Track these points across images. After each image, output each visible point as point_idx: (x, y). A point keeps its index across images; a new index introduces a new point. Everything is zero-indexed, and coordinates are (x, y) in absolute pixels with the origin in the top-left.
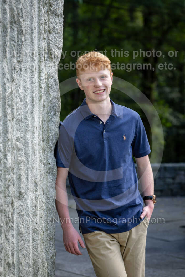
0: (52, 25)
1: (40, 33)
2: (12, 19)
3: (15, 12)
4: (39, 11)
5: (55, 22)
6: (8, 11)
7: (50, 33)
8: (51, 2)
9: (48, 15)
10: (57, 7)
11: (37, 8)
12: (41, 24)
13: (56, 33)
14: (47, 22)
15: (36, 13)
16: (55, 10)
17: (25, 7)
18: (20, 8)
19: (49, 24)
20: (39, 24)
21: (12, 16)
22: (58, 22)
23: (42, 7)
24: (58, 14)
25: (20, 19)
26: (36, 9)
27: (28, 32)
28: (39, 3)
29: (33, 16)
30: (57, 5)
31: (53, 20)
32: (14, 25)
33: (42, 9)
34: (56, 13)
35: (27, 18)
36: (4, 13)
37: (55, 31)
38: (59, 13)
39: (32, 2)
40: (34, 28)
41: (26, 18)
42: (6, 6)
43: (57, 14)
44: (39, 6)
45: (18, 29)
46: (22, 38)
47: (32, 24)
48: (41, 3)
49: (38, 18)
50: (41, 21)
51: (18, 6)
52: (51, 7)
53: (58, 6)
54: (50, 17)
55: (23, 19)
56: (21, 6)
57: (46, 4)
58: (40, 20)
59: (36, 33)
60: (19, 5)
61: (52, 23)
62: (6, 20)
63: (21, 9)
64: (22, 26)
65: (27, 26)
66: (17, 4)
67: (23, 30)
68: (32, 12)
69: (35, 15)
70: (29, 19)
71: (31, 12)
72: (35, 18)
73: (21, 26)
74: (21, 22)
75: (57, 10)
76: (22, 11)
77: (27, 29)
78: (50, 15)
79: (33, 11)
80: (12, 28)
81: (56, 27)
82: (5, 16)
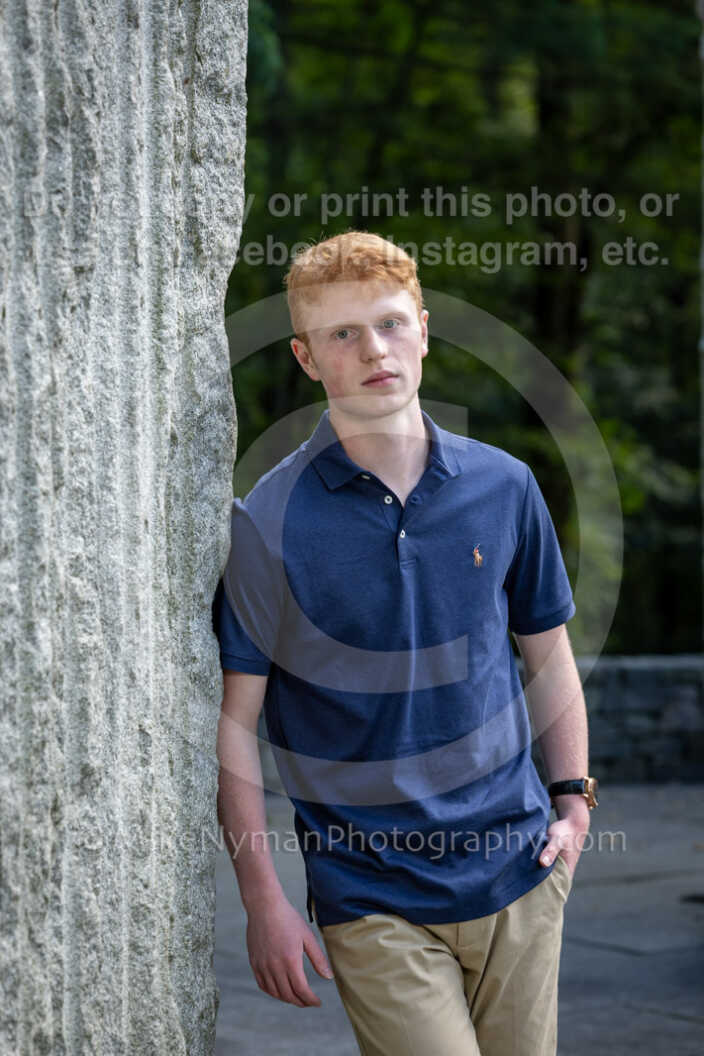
0: (203, 130)
1: (157, 164)
2: (55, 109)
3: (67, 82)
4: (157, 77)
5: (216, 119)
6: (39, 78)
7: (196, 161)
8: (199, 43)
9: (190, 95)
10: (223, 64)
11: (147, 66)
12: (161, 128)
13: (217, 162)
14: (186, 122)
15: (146, 85)
16: (216, 73)
17: (104, 65)
18: (86, 67)
19: (192, 126)
20: (156, 128)
21: (56, 96)
22: (225, 119)
23: (165, 64)
24: (226, 90)
25: (84, 108)
26: (145, 72)
27: (114, 160)
28: (156, 48)
29: (133, 99)
30: (223, 57)
31: (208, 113)
32: (62, 132)
33: (165, 71)
34: (217, 85)
35: (110, 107)
36: (24, 88)
37: (217, 154)
38: (230, 86)
39: (128, 46)
40: (136, 142)
41: (107, 104)
42: (31, 61)
43: (222, 89)
44: (156, 60)
45: (77, 149)
46: (92, 181)
47: (128, 127)
48: (164, 49)
49: (154, 106)
50: (163, 117)
51: (78, 61)
52: (198, 64)
53: (226, 60)
54: (197, 100)
55: (96, 111)
56: (87, 61)
57: (180, 51)
58: (158, 112)
59: (142, 161)
60: (81, 56)
61: (202, 124)
62: (33, 115)
63: (89, 72)
64: (91, 135)
65: (111, 135)
66: (73, 53)
67: (96, 149)
68: (130, 83)
69: (142, 93)
70: (118, 109)
71: (126, 81)
72: (139, 106)
73: (87, 135)
74: (87, 119)
75: (224, 75)
76: (90, 79)
77: (110, 148)
78: (196, 95)
79: (132, 78)
80: (56, 143)
81: (217, 138)
82: (29, 99)
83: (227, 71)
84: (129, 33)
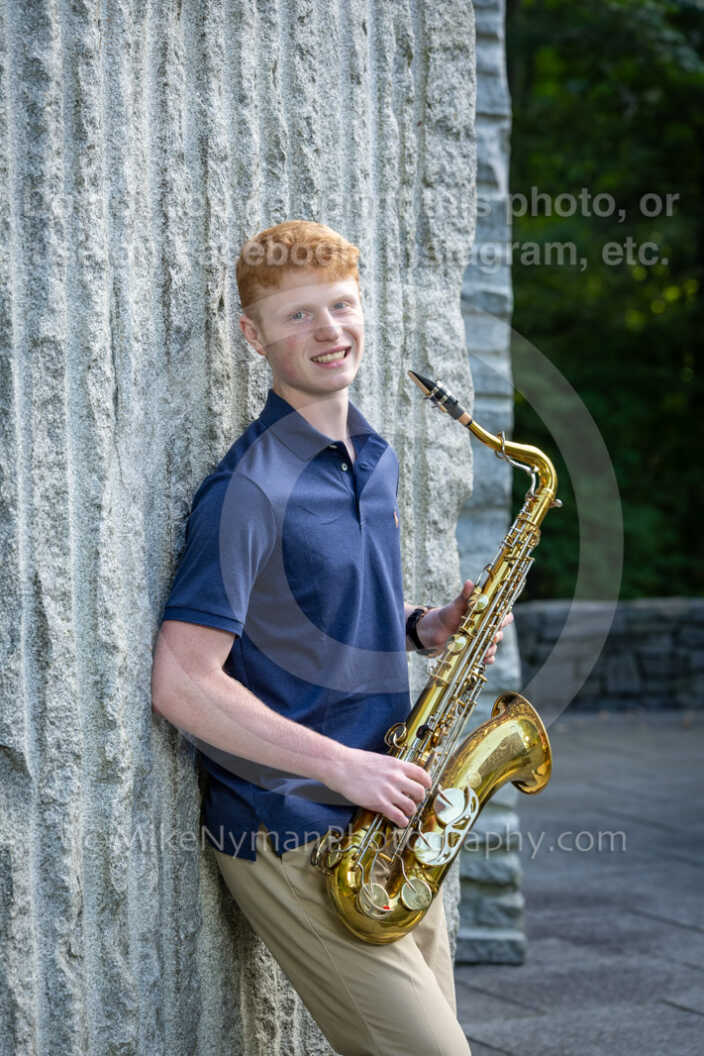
0: (435, 161)
1: (382, 188)
2: (272, 147)
3: (282, 127)
4: (382, 121)
5: (447, 152)
6: (255, 126)
7: (428, 185)
8: (429, 94)
9: (422, 135)
10: (452, 110)
11: (373, 112)
12: (385, 161)
13: (448, 186)
14: (415, 155)
15: (371, 129)
16: (445, 117)
17: (327, 113)
18: (305, 115)
19: (422, 158)
20: (382, 161)
21: (273, 138)
22: (455, 152)
23: (389, 111)
24: (455, 130)
25: (303, 147)
26: (370, 118)
27: (337, 185)
28: (380, 99)
29: (357, 139)
30: (451, 104)
31: (440, 148)
32: (280, 165)
33: (389, 117)
34: (447, 126)
35: (334, 145)
36: (241, 133)
37: (447, 180)
38: (460, 127)
39: (352, 99)
40: (358, 172)
41: (331, 143)
42: (245, 112)
43: (451, 129)
44: (380, 108)
45: (297, 178)
46: (312, 203)
47: (352, 161)
48: (389, 99)
49: (379, 144)
50: (387, 152)
51: (298, 110)
52: (428, 110)
53: (455, 107)
54: (429, 138)
55: (315, 148)
56: (306, 110)
57: (409, 101)
58: (382, 148)
59: (367, 187)
60: (300, 107)
61: (433, 157)
62: (248, 152)
63: (308, 118)
64: (309, 167)
65: (334, 166)
66: (294, 105)
67: (314, 178)
68: (353, 126)
69: (367, 137)
70: (344, 147)
71: (350, 126)
72: (362, 144)
73: (306, 167)
74: (305, 155)
75: (452, 118)
76: (309, 124)
77: (333, 177)
78: (427, 134)
79: (356, 122)
80: (274, 174)
81: (447, 167)
82: (245, 141)
83: (456, 116)
84: (352, 88)
